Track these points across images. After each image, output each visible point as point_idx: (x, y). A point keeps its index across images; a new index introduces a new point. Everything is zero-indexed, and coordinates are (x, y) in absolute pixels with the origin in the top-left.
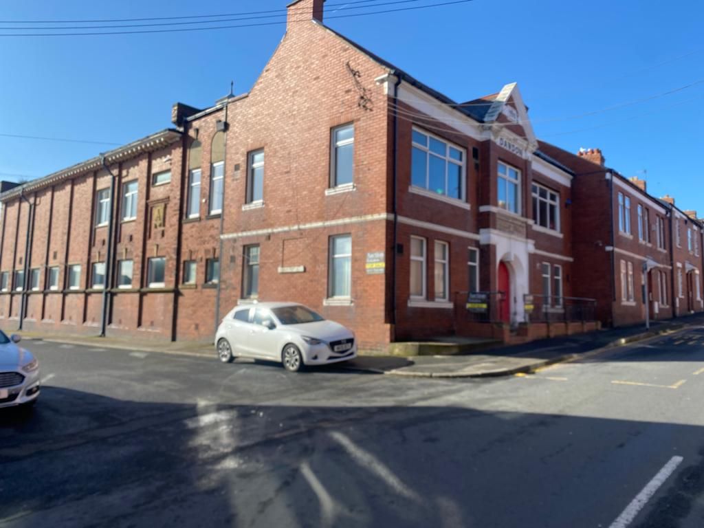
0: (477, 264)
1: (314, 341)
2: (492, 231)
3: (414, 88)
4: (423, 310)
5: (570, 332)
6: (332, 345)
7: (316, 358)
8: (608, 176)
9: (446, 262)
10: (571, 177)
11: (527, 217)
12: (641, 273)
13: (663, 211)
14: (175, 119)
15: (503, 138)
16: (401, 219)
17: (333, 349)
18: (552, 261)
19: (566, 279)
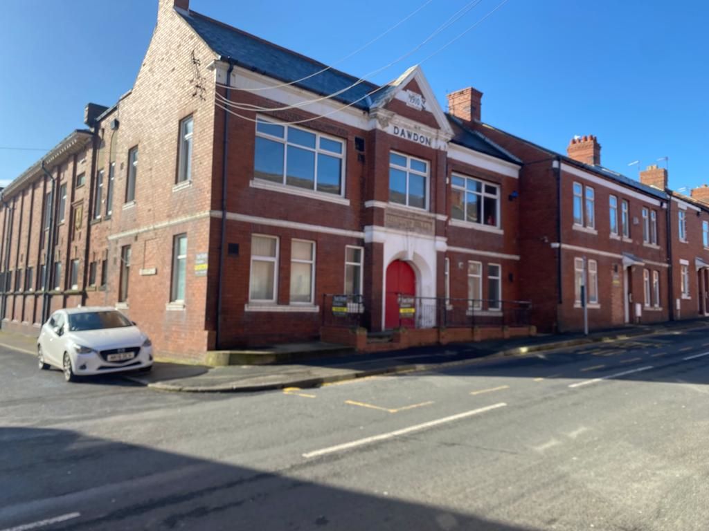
0: (361, 264)
1: (84, 350)
2: (375, 227)
3: (255, 74)
4: (270, 316)
5: (477, 338)
6: (104, 354)
7: (83, 367)
8: (555, 164)
9: (313, 262)
10: (519, 167)
11: (436, 212)
12: (612, 272)
13: (656, 203)
14: (86, 120)
15: (397, 126)
16: (230, 216)
17: (105, 359)
18: (485, 260)
19: (508, 279)
